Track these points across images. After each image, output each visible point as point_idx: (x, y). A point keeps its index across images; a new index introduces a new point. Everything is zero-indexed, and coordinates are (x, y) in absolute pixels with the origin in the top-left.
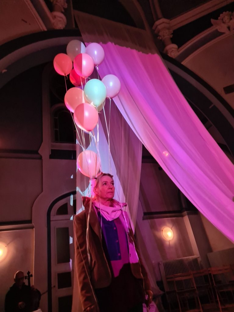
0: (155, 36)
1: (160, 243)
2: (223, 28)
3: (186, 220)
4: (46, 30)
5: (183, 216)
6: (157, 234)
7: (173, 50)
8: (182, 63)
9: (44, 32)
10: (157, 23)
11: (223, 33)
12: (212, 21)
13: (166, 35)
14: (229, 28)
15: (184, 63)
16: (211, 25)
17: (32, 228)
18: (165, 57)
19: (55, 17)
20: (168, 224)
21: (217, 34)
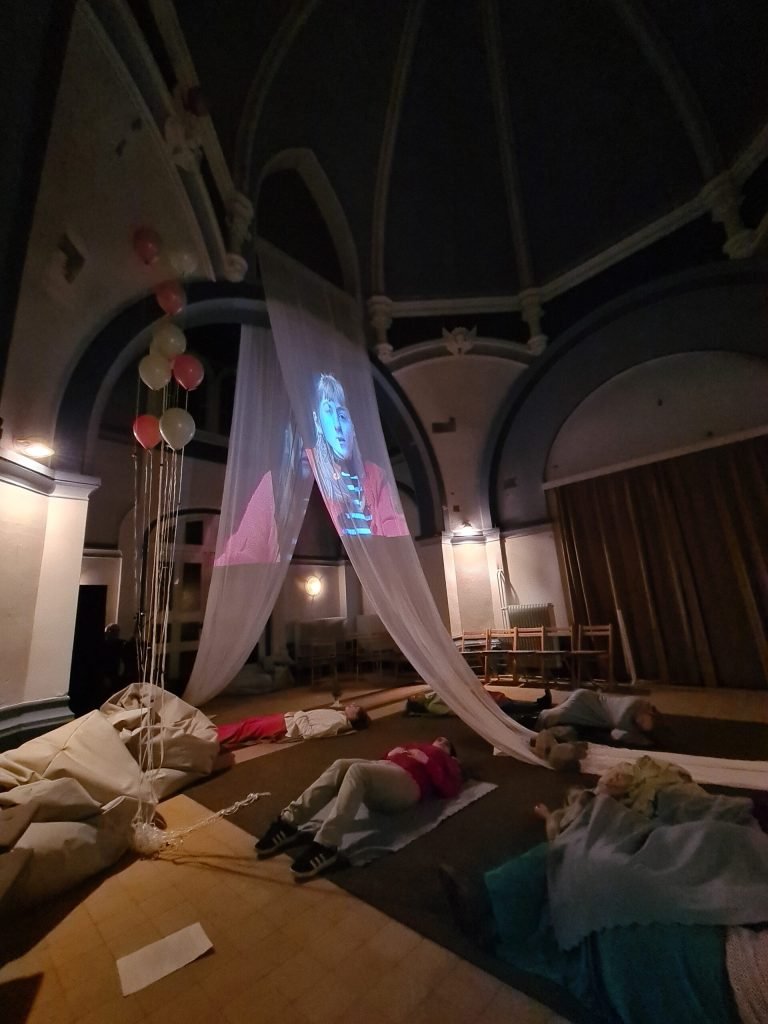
0: (368, 317)
1: (302, 596)
2: (452, 347)
3: (342, 571)
4: (214, 280)
5: (338, 565)
6: (300, 585)
7: (386, 353)
8: (393, 374)
9: (211, 282)
10: (375, 298)
11: (451, 354)
12: (445, 332)
13: (382, 323)
14: (460, 350)
15: (395, 374)
16: (439, 336)
17: (118, 556)
18: (374, 358)
19: (232, 263)
20: (316, 574)
21: (444, 352)
